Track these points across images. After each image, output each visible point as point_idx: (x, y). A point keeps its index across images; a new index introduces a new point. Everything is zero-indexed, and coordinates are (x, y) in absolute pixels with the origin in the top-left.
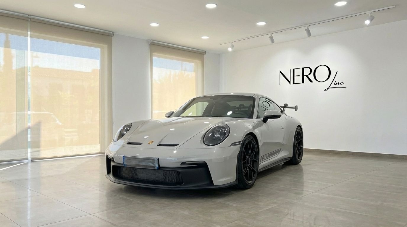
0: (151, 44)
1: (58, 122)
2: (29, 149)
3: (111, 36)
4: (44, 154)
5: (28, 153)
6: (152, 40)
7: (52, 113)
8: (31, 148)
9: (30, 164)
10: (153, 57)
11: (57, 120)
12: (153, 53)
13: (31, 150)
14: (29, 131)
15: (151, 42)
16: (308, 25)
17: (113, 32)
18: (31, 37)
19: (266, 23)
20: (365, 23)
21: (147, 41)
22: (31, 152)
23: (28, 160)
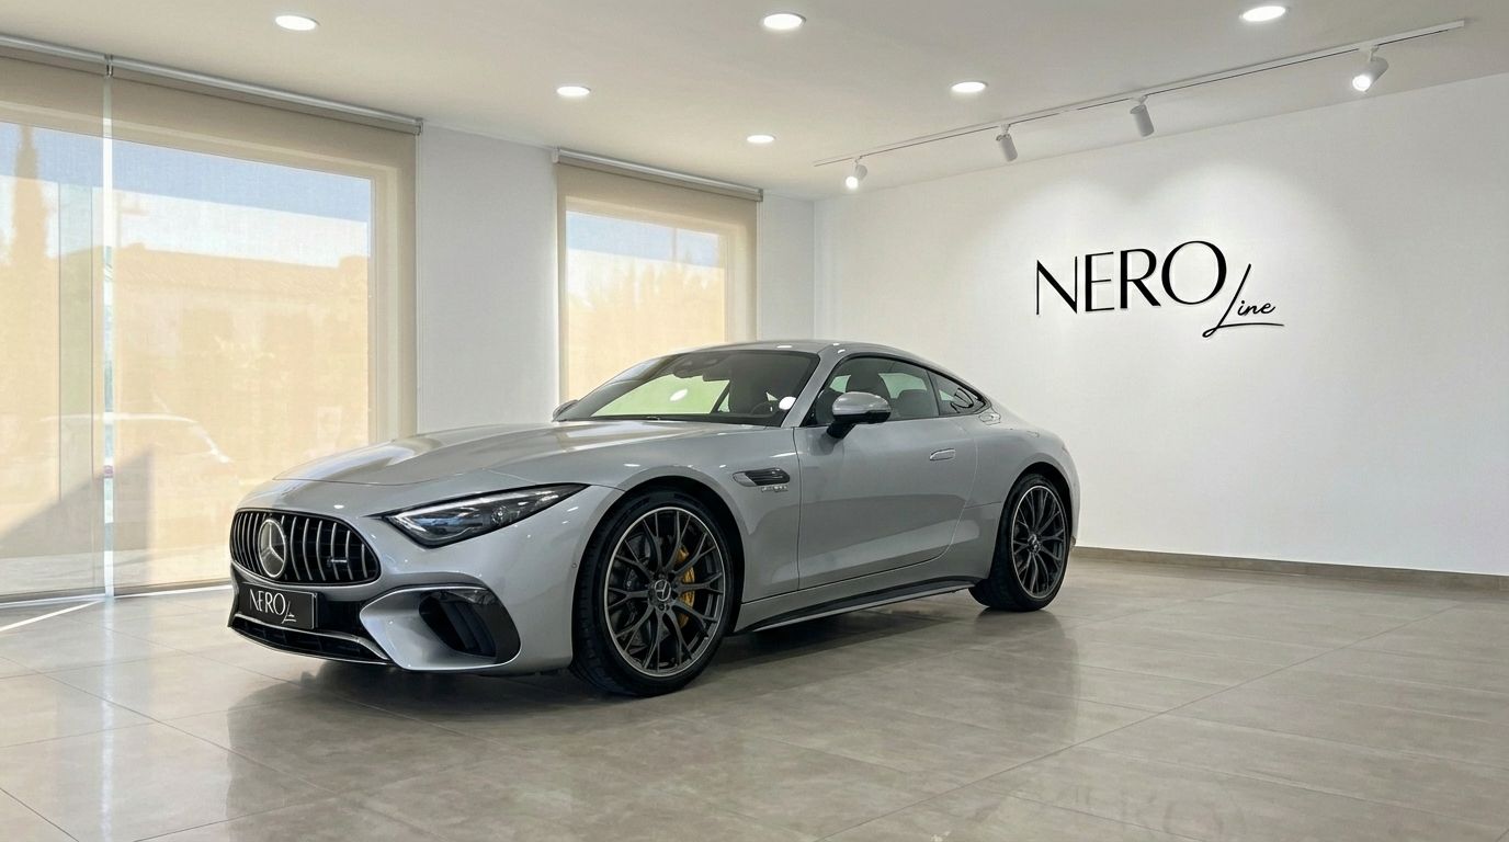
0: (558, 163)
1: (214, 452)
2: (106, 553)
3: (413, 135)
5: (103, 567)
6: (564, 149)
7: (191, 421)
8: (117, 549)
9: (110, 610)
10: (567, 212)
11: (213, 445)
12: (567, 198)
13: (114, 555)
14: (108, 486)
15: (561, 156)
16: (1140, 95)
17: (418, 119)
18: (114, 136)
19: (986, 84)
20: (1354, 85)
21: (547, 151)
22: (115, 565)
23: (104, 592)
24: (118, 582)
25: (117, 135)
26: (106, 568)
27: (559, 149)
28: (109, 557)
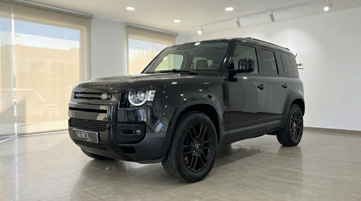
0: (127, 26)
1: (41, 98)
2: (15, 124)
3: (90, 19)
4: (30, 129)
5: (14, 128)
6: (128, 23)
7: (34, 90)
8: (18, 123)
9: (16, 140)
10: (129, 39)
11: (40, 97)
12: (129, 35)
13: (17, 125)
14: (15, 107)
15: (127, 25)
16: (271, 11)
17: (92, 15)
18: (14, 19)
19: (234, 8)
20: (325, 10)
21: (124, 24)
22: (17, 127)
23: (15, 135)
24: (18, 132)
25: (15, 18)
26: (15, 128)
27: (127, 23)
28: (16, 125)
